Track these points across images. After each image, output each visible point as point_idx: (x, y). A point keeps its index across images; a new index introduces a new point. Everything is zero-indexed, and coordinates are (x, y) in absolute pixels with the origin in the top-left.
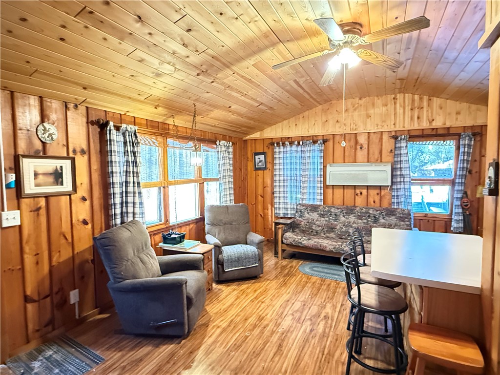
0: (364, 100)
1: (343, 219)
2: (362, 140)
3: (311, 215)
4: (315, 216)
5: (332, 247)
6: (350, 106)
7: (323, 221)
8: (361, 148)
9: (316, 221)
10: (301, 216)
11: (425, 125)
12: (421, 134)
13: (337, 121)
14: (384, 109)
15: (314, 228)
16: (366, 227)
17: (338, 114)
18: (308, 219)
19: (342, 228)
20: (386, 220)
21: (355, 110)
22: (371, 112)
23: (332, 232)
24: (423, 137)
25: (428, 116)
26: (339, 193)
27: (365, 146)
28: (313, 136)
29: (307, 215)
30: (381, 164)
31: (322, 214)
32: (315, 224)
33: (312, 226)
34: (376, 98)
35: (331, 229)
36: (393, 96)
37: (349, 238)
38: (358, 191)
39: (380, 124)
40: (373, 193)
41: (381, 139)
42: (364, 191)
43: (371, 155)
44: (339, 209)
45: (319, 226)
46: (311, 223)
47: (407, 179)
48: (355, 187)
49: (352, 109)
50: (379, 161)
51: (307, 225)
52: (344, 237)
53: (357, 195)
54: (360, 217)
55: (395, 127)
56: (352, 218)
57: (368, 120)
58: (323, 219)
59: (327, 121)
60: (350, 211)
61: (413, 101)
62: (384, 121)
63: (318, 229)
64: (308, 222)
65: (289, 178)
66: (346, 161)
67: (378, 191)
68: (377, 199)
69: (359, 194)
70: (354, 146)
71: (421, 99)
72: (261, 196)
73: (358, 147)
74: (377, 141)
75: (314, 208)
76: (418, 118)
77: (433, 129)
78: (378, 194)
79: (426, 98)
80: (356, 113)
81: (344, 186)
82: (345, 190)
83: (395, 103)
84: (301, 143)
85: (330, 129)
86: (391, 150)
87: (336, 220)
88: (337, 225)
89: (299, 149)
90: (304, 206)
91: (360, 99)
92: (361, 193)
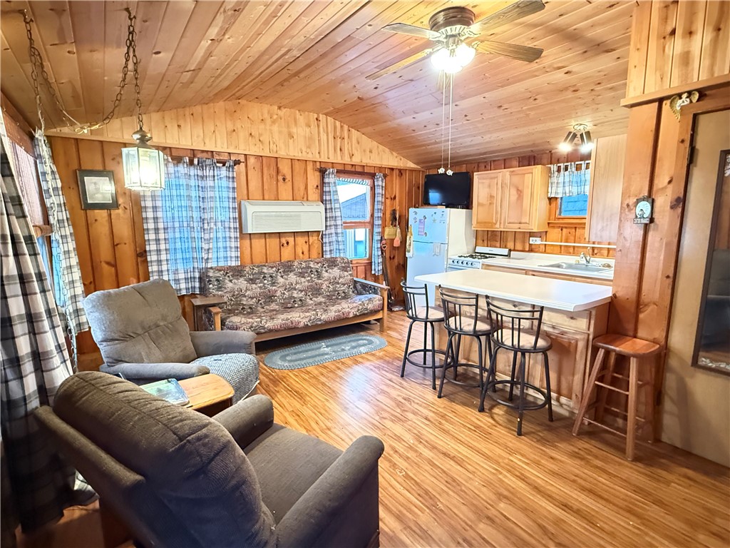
0: (284, 110)
1: (281, 280)
2: (285, 169)
3: (235, 284)
4: (242, 283)
5: (307, 320)
6: (266, 116)
7: (256, 289)
8: (284, 179)
9: (246, 291)
10: (219, 288)
11: (347, 160)
12: (343, 169)
13: (251, 134)
14: (308, 130)
15: (244, 303)
16: (311, 285)
17: (252, 124)
18: (232, 291)
19: (284, 293)
20: (330, 273)
21: (274, 122)
22: (294, 130)
23: (272, 302)
24: (344, 173)
25: (348, 149)
26: (258, 244)
27: (289, 177)
28: (212, 152)
29: (230, 285)
30: (308, 203)
31: (251, 280)
32: (245, 296)
33: (240, 301)
34: (297, 112)
35: (270, 298)
36: (316, 116)
37: (296, 305)
38: (284, 241)
39: (304, 149)
40: (301, 240)
41: (306, 171)
42: (291, 240)
43: (296, 191)
44: (272, 268)
45: (252, 298)
46: (238, 296)
47: (339, 222)
48: (279, 235)
49: (269, 121)
50: (305, 199)
51: (232, 300)
52: (289, 306)
53: (283, 245)
54: (301, 275)
55: (320, 157)
56: (292, 278)
57: (291, 141)
58: (254, 286)
59: (234, 130)
60: (288, 268)
61: (335, 127)
62: (309, 147)
63: (251, 303)
64: (233, 295)
65: (177, 225)
66: (266, 197)
67: (306, 239)
68: (306, 248)
69: (285, 244)
70: (275, 177)
71: (342, 127)
72: (108, 263)
73: (280, 178)
74: (302, 171)
75: (237, 272)
76: (341, 150)
77: (353, 165)
78: (306, 242)
79: (346, 127)
80: (275, 128)
81: (265, 233)
82: (267, 240)
83: (318, 126)
84: (196, 161)
85: (242, 147)
86: (317, 186)
87: (273, 284)
88: (276, 291)
89: (193, 171)
90: (220, 271)
91: (279, 108)
92: (288, 243)
